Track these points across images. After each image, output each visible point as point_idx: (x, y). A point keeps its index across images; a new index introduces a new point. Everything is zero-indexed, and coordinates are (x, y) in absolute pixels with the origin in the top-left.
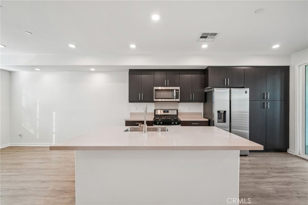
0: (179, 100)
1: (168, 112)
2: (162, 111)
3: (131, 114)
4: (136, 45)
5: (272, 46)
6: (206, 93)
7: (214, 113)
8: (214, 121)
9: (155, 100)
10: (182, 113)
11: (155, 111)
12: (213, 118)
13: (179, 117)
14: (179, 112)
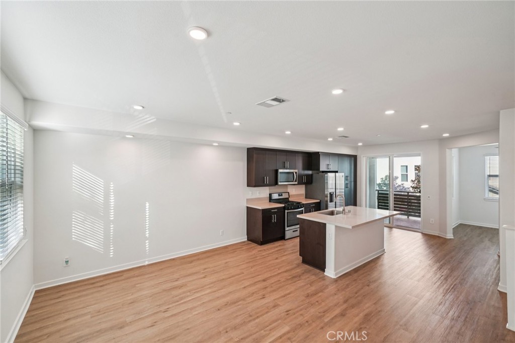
0: (296, 183)
1: (282, 195)
2: (277, 195)
3: (248, 200)
4: (291, 132)
6: (312, 175)
7: (327, 194)
8: (327, 201)
9: (279, 183)
10: (291, 195)
11: (270, 195)
12: (326, 198)
13: (290, 199)
14: (290, 194)
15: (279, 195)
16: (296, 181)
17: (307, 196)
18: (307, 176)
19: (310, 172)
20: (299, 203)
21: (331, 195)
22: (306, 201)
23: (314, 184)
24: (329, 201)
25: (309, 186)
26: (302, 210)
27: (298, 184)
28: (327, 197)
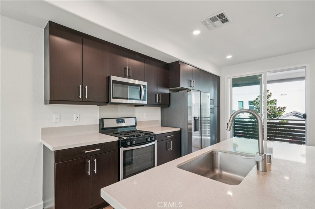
0: (146, 103)
1: (123, 121)
2: (115, 120)
5: (226, 56)
6: (170, 94)
7: (191, 121)
8: (191, 129)
9: (113, 100)
10: (140, 122)
11: (102, 120)
12: (189, 126)
13: (138, 128)
14: (137, 120)
15: (118, 122)
16: (144, 100)
17: (164, 124)
18: (163, 95)
19: (167, 91)
20: (149, 133)
21: (195, 121)
22: (162, 130)
23: (172, 106)
24: (193, 129)
25: (166, 110)
26: (154, 145)
27: (149, 105)
28: (191, 124)
